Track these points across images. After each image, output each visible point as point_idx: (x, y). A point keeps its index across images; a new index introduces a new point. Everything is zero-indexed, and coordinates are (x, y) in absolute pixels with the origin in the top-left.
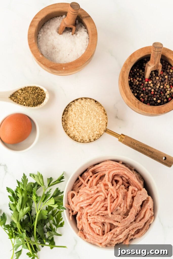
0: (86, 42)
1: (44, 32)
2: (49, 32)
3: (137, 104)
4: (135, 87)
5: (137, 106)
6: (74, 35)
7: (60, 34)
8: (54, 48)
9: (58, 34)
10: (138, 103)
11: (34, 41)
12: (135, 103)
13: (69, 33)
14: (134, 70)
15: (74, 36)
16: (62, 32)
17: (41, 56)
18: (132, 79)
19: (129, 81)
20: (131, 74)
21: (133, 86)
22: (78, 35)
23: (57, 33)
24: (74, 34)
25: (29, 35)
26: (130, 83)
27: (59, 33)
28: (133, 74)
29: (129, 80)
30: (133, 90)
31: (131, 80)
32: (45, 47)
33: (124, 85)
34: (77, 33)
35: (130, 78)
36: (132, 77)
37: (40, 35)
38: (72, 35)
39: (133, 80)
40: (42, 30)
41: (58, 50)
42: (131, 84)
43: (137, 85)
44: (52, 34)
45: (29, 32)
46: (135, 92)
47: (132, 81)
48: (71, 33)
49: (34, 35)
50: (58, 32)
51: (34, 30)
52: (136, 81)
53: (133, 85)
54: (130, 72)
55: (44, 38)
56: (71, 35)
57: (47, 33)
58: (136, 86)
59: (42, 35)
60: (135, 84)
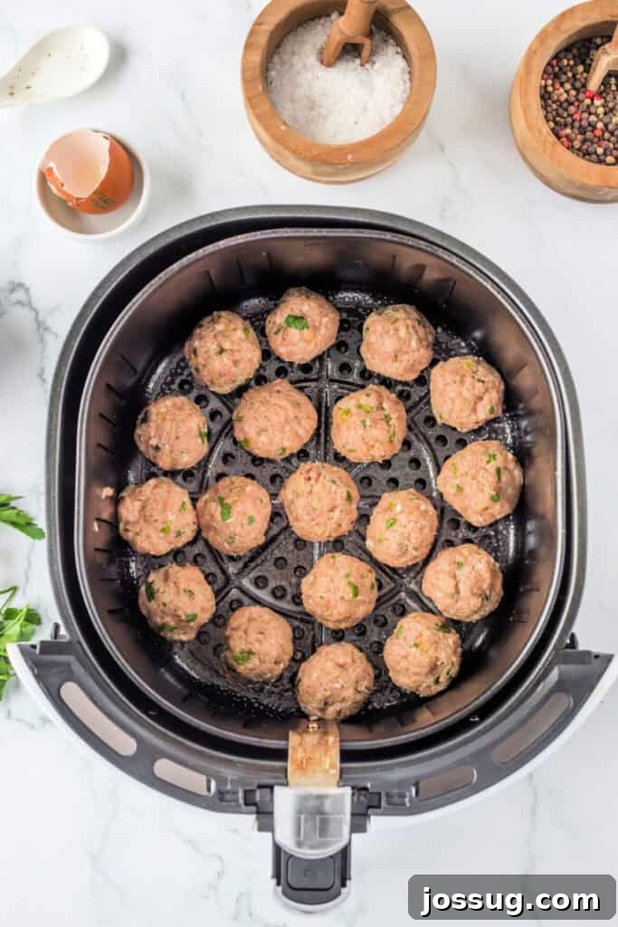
0: (401, 83)
1: (283, 63)
2: (298, 62)
3: (549, 146)
4: (554, 106)
5: (548, 152)
6: (368, 66)
7: (329, 65)
8: (312, 105)
9: (323, 67)
10: (554, 145)
11: (260, 88)
12: (545, 141)
13: (354, 61)
14: (561, 59)
15: (367, 69)
16: (333, 59)
17: (283, 128)
18: (550, 82)
19: (541, 87)
20: (551, 69)
21: (550, 102)
22: (377, 66)
23: (318, 64)
24: (367, 62)
25: (244, 71)
26: (543, 91)
27: (325, 63)
28: (557, 69)
29: (543, 83)
30: (547, 112)
31: (546, 86)
32: (289, 105)
33: (526, 88)
34: (374, 59)
35: (546, 80)
36: (552, 76)
37: (273, 73)
38: (362, 65)
39: (553, 85)
40: (276, 59)
41: (323, 111)
42: (545, 96)
43: (561, 103)
44: (305, 66)
45: (243, 64)
46: (550, 116)
47: (550, 89)
48: (358, 61)
49: (258, 71)
50: (322, 62)
51: (257, 57)
52: (562, 90)
53: (550, 98)
54: (549, 64)
55: (285, 82)
56: (359, 68)
57: (292, 66)
58: (558, 103)
59: (279, 73)
60: (555, 97)
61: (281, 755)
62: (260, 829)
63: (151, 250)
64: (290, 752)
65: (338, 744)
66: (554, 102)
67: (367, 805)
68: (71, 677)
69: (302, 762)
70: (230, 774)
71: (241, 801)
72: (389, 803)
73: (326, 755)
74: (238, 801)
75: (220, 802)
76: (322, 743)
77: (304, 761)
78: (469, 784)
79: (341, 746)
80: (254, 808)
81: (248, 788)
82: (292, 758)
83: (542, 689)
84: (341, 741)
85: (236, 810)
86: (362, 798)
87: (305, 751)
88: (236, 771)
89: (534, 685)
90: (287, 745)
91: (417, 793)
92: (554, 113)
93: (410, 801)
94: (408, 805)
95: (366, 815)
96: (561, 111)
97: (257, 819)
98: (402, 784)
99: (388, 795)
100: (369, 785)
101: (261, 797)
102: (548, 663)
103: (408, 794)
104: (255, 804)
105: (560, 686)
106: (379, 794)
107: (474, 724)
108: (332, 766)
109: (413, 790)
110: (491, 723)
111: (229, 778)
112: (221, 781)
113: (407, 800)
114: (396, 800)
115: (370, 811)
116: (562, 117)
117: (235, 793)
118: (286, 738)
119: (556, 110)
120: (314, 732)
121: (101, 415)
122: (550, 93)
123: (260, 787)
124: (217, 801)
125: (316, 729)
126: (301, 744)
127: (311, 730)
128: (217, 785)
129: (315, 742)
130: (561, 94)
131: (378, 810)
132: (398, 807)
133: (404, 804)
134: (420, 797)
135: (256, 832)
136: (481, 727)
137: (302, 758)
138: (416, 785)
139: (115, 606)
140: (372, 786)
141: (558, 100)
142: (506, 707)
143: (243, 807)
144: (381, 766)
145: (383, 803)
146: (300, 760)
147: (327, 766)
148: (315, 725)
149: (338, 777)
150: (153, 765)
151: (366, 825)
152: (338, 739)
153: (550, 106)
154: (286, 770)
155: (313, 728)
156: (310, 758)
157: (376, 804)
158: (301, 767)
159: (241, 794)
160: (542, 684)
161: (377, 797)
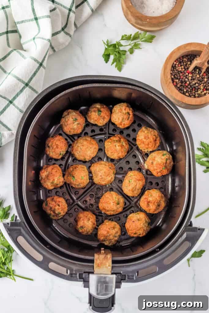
4: (176, 71)
18: (177, 63)
20: (179, 60)
26: (174, 65)
28: (181, 61)
47: (177, 66)
52: (180, 67)
53: (175, 68)
60: (177, 69)
61: (92, 261)
62: (85, 287)
63: (50, 90)
64: (95, 261)
65: (111, 258)
66: (176, 70)
67: (121, 279)
68: (21, 234)
69: (99, 264)
70: (75, 268)
71: (78, 277)
72: (128, 278)
73: (107, 262)
74: (77, 277)
75: (71, 277)
76: (105, 258)
77: (100, 264)
78: (155, 272)
79: (112, 259)
80: (82, 280)
81: (81, 273)
82: (96, 263)
83: (181, 240)
84: (112, 257)
85: (76, 280)
86: (119, 277)
87: (100, 260)
88: (76, 267)
89: (178, 239)
90: (94, 258)
91: (138, 275)
92: (175, 73)
93: (135, 278)
94: (135, 279)
95: (120, 283)
96: (177, 73)
97: (84, 283)
98: (133, 272)
99: (128, 276)
100: (122, 272)
101: (85, 276)
102: (182, 231)
103: (135, 275)
104: (83, 278)
105: (187, 239)
106: (125, 275)
107: (157, 252)
108: (109, 266)
109: (137, 274)
110: (163, 252)
111: (74, 269)
112: (71, 270)
113: (134, 277)
114: (131, 277)
115: (122, 281)
116: (177, 76)
117: (76, 274)
118: (94, 256)
119: (176, 73)
120: (103, 254)
121: (32, 146)
122: (176, 67)
123: (84, 272)
124: (70, 277)
125: (103, 253)
126: (98, 258)
127: (102, 253)
128: (70, 271)
129: (103, 257)
130: (179, 69)
131: (125, 281)
132: (131, 280)
133: (133, 279)
134: (138, 276)
135: (83, 288)
136: (159, 253)
137: (99, 263)
138: (138, 272)
139: (36, 210)
140: (123, 273)
141: (178, 70)
142: (168, 246)
143: (79, 279)
144: (126, 266)
145: (126, 279)
146: (98, 263)
147: (107, 266)
148: (103, 251)
149: (111, 270)
150: (48, 264)
151: (120, 286)
152: (111, 256)
153: (175, 71)
154: (93, 266)
155: (103, 252)
156: (102, 263)
157: (124, 279)
158: (98, 266)
159: (78, 275)
160: (180, 238)
161: (124, 276)
